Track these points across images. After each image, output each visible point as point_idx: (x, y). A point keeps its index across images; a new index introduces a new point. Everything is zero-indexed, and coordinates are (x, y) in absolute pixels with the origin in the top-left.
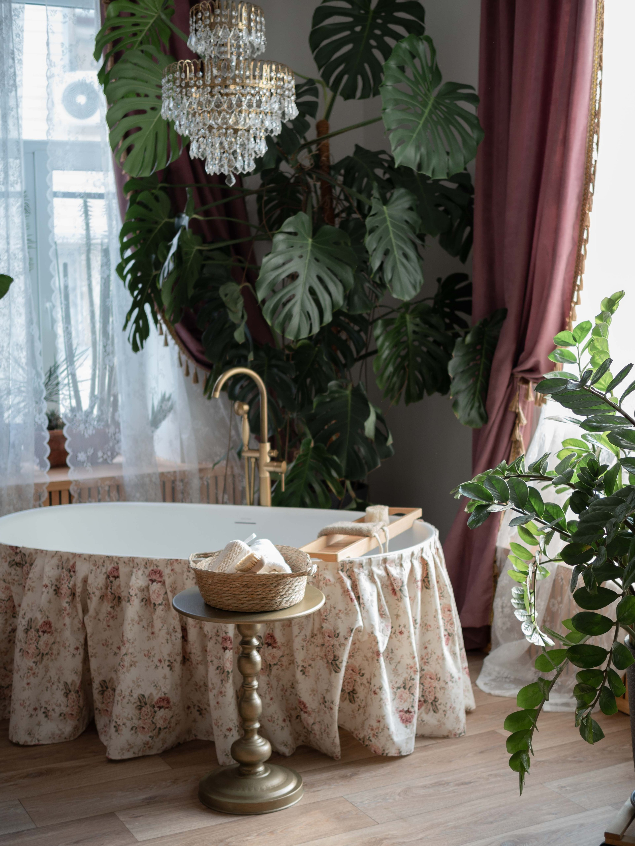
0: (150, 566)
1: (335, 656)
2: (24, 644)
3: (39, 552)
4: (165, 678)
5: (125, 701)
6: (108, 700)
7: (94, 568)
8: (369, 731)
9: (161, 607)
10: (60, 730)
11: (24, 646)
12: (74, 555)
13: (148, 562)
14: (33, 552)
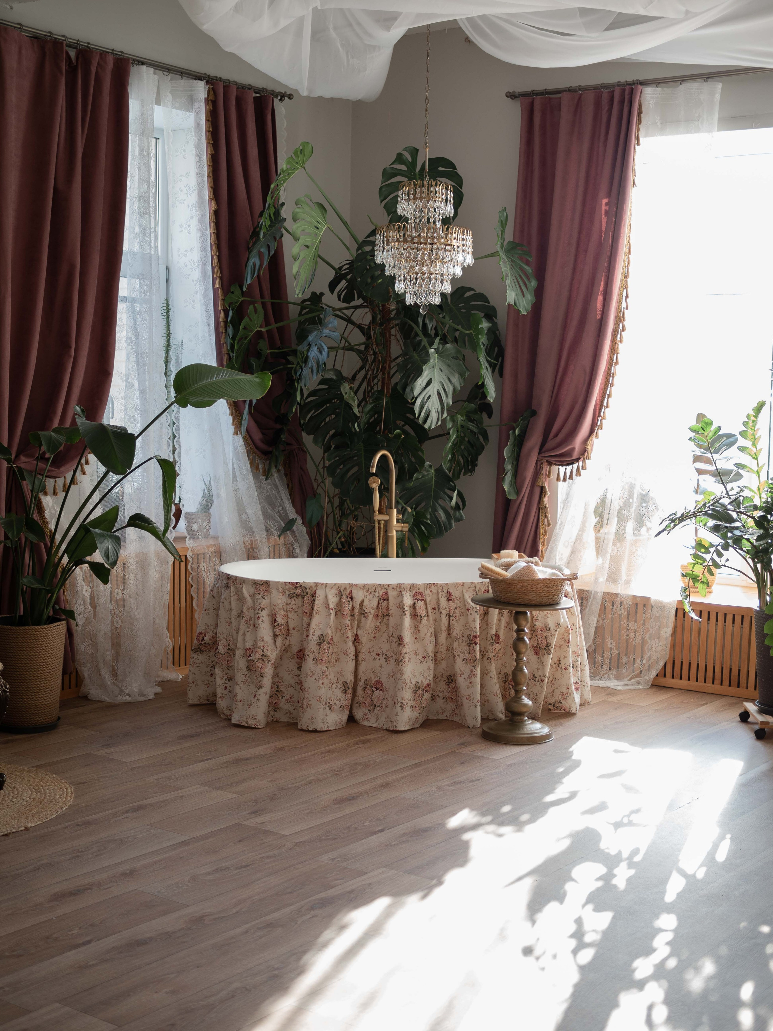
0: (413, 590)
1: (547, 644)
3: (320, 586)
4: (429, 669)
5: (408, 687)
6: (367, 695)
7: (367, 594)
8: (560, 696)
9: (426, 618)
10: (340, 718)
11: (317, 656)
12: (351, 585)
13: (413, 586)
14: (314, 585)
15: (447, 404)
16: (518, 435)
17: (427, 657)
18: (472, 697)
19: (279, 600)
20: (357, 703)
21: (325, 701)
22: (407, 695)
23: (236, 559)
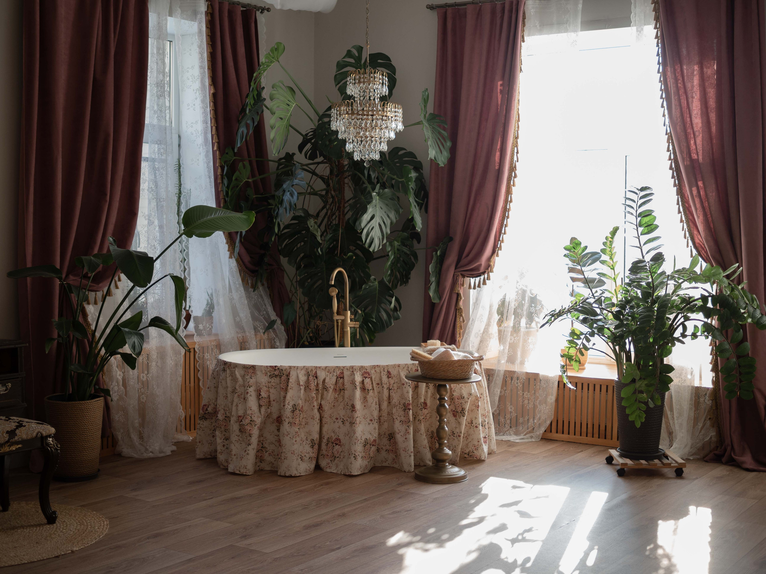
0: (362, 370)
1: (462, 409)
2: (291, 419)
3: (293, 368)
4: (375, 429)
5: (359, 442)
6: (329, 449)
7: (328, 374)
8: (473, 448)
9: (372, 391)
10: (309, 467)
11: (291, 420)
12: (316, 367)
13: (362, 367)
14: (288, 368)
15: (386, 233)
16: (440, 255)
17: (373, 420)
18: (407, 449)
19: (263, 379)
20: (322, 455)
21: (297, 454)
22: (358, 448)
23: (231, 350)
